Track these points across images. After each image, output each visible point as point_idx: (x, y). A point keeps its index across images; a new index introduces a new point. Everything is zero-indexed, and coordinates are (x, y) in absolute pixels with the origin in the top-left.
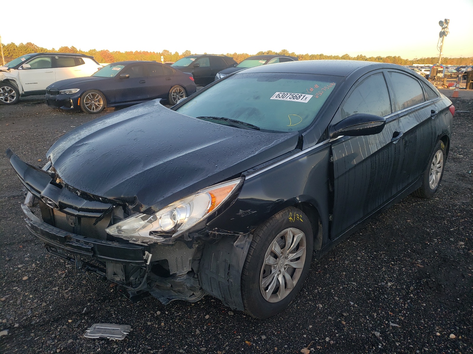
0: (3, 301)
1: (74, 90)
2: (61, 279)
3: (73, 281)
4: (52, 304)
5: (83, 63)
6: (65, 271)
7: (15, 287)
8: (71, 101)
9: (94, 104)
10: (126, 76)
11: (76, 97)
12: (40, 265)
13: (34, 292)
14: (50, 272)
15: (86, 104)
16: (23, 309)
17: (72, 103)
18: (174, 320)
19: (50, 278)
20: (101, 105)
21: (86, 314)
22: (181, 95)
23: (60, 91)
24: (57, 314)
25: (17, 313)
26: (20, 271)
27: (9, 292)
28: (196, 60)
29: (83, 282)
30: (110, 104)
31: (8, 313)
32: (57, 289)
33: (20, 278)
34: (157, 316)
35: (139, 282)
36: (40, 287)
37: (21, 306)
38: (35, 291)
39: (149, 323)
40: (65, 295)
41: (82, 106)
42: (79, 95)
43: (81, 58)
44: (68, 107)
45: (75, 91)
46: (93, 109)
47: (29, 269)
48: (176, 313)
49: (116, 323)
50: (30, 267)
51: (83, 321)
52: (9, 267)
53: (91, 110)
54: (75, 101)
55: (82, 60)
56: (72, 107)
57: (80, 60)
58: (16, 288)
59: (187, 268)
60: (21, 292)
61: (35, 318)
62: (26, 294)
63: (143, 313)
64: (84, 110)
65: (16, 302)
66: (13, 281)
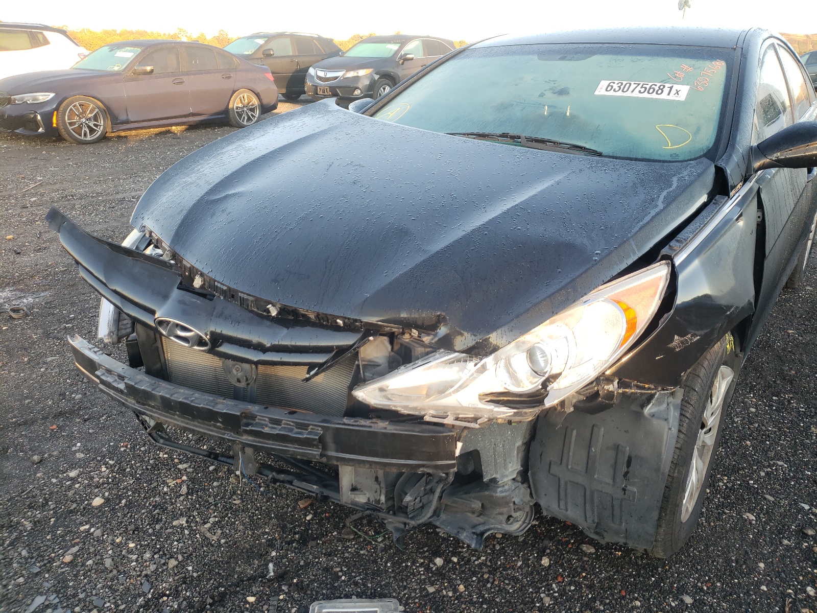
0: (69, 563)
1: (42, 95)
2: (182, 498)
3: (211, 500)
4: (189, 561)
5: (46, 42)
6: (181, 478)
7: (81, 524)
8: (39, 117)
9: (86, 124)
10: (146, 70)
11: (48, 109)
12: (117, 468)
13: (133, 533)
14: (150, 482)
15: (71, 124)
16: (128, 580)
17: (42, 122)
18: (479, 576)
19: (154, 497)
20: (100, 126)
21: (281, 577)
22: (251, 107)
23: (12, 97)
24: (213, 584)
25: (116, 591)
26: (79, 485)
27: (73, 539)
28: (266, 42)
29: (234, 502)
30: (119, 124)
31: (94, 592)
32: (184, 522)
33: (86, 502)
34: (437, 568)
35: (421, 504)
36: (142, 521)
37: (118, 571)
38: (136, 532)
39: (431, 590)
40: (208, 535)
41: (62, 127)
42: (54, 106)
43: (41, 33)
44: (32, 130)
45: (44, 97)
46: (85, 135)
47: (98, 479)
48: (474, 558)
49: (359, 596)
50: (97, 474)
51: (281, 597)
52: (46, 478)
53: (80, 135)
54: (48, 117)
55: (44, 37)
56: (41, 130)
57: (40, 37)
58: (87, 527)
59: (513, 465)
60: (103, 535)
61: (165, 598)
62: (118, 541)
63: (404, 565)
64: (66, 136)
65: (101, 562)
66: (71, 512)
